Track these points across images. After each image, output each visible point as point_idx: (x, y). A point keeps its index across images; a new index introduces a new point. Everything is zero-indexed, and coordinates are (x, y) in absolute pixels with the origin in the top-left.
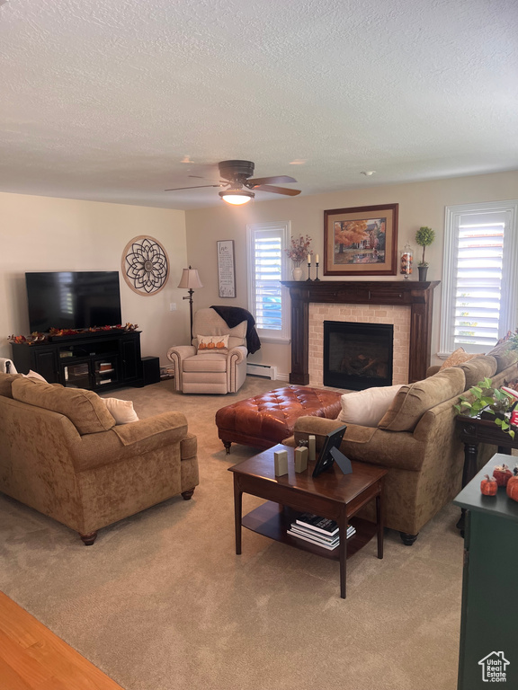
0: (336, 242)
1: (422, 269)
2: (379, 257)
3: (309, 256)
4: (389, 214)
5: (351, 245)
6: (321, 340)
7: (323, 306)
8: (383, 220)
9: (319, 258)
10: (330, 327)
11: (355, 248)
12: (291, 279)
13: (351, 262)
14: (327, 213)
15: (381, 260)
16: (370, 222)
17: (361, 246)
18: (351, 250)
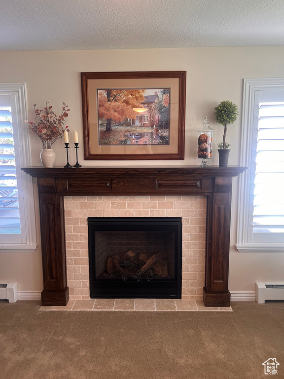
0: (101, 116)
1: (223, 153)
2: (162, 138)
3: (66, 133)
4: (174, 83)
5: (122, 121)
6: (85, 242)
7: (86, 200)
8: (167, 91)
9: (78, 138)
10: (97, 226)
11: (130, 125)
12: (38, 165)
13: (124, 143)
14: (85, 77)
15: (165, 141)
16: (149, 93)
17: (137, 123)
18: (124, 128)
